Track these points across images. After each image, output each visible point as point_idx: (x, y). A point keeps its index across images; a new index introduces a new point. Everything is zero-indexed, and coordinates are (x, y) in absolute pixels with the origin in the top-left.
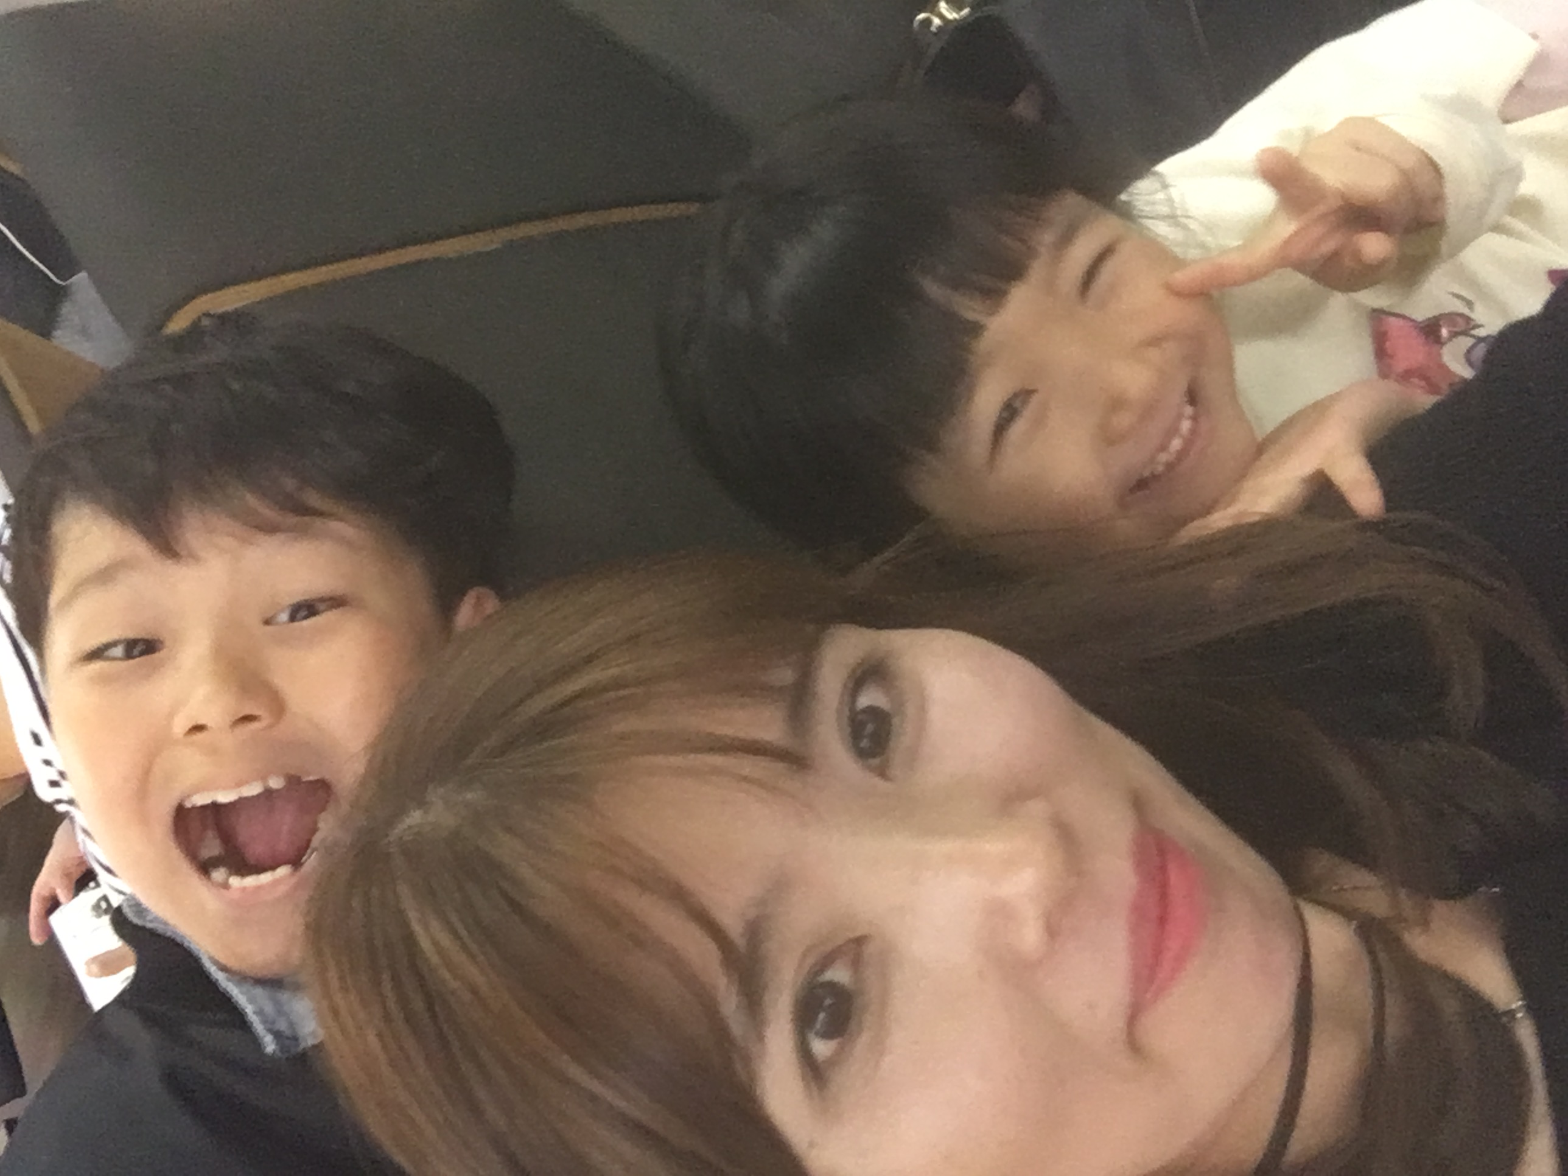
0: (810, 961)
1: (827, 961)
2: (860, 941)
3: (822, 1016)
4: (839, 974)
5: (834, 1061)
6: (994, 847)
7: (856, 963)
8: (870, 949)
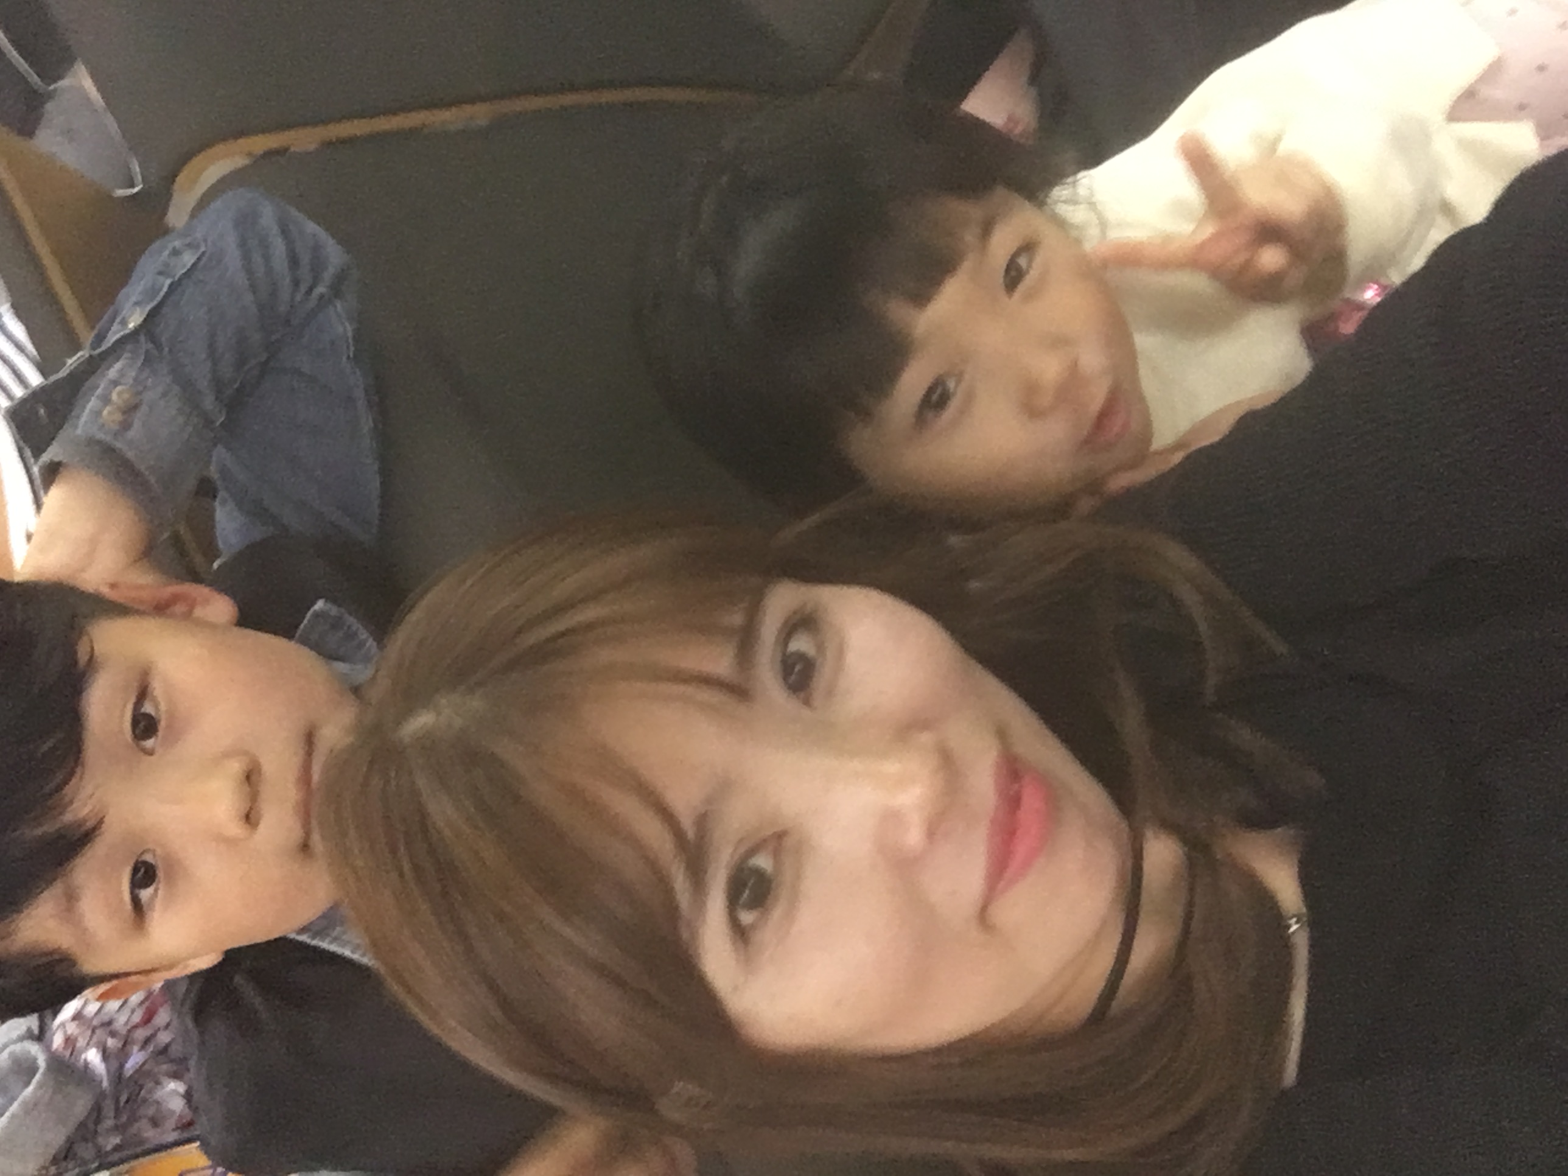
0: (742, 850)
1: (753, 851)
2: (780, 836)
3: (747, 892)
4: (763, 862)
5: (753, 927)
6: (892, 767)
7: (777, 854)
8: (788, 842)
